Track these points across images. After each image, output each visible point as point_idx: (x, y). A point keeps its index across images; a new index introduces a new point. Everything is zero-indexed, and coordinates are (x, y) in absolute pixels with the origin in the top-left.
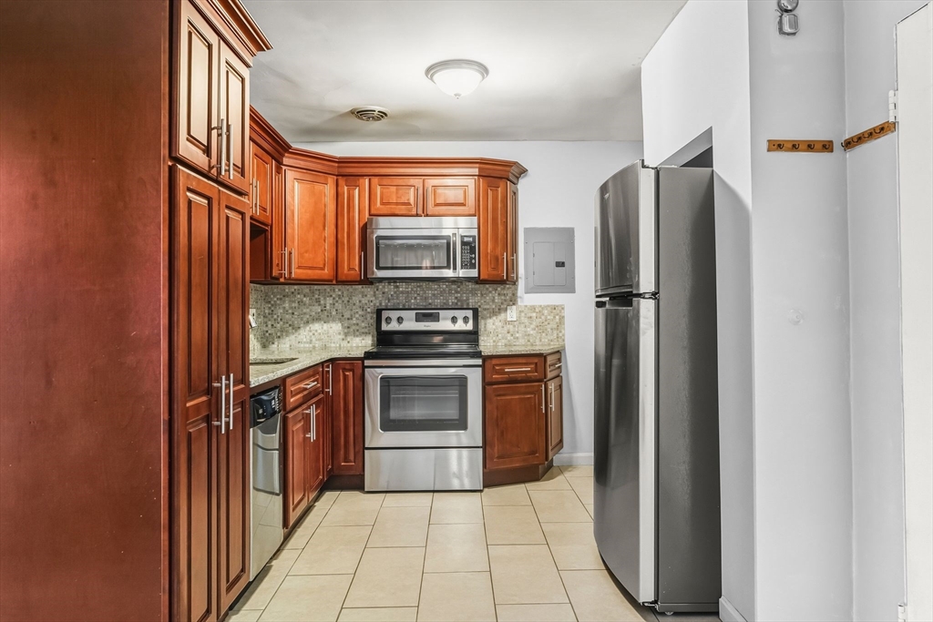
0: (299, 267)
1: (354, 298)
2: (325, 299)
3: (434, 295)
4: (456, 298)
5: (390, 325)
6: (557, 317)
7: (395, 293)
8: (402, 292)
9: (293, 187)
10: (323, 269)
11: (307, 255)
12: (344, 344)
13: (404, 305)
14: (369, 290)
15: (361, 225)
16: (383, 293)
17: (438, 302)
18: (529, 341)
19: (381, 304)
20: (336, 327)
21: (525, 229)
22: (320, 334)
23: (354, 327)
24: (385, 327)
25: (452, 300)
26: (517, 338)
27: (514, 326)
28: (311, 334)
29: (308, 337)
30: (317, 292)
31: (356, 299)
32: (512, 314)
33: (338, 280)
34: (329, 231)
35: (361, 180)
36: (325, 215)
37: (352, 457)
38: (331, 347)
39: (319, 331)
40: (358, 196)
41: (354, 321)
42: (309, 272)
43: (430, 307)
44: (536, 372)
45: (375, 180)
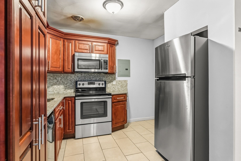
0: (51, 67)
1: (68, 78)
2: (58, 78)
3: (93, 77)
4: (99, 78)
5: (80, 86)
6: (126, 83)
7: (81, 76)
8: (83, 76)
9: (50, 40)
10: (59, 68)
11: (54, 63)
12: (65, 92)
13: (84, 80)
14: (73, 76)
15: (72, 55)
16: (77, 76)
17: (94, 79)
18: (119, 90)
19: (76, 79)
20: (62, 87)
21: (118, 60)
22: (56, 89)
23: (68, 87)
24: (78, 86)
25: (98, 79)
26: (116, 89)
27: (115, 86)
28: (53, 89)
29: (52, 90)
30: (56, 76)
31: (69, 78)
32: (114, 83)
33: (64, 72)
34: (61, 56)
35: (72, 41)
36: (60, 51)
37: (71, 129)
38: (60, 93)
39: (56, 88)
40: (71, 46)
41: (68, 85)
42: (55, 69)
43: (91, 80)
44: (124, 99)
45: (77, 42)
